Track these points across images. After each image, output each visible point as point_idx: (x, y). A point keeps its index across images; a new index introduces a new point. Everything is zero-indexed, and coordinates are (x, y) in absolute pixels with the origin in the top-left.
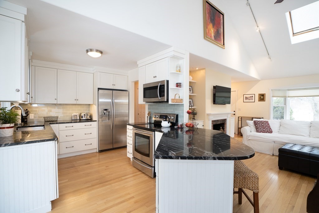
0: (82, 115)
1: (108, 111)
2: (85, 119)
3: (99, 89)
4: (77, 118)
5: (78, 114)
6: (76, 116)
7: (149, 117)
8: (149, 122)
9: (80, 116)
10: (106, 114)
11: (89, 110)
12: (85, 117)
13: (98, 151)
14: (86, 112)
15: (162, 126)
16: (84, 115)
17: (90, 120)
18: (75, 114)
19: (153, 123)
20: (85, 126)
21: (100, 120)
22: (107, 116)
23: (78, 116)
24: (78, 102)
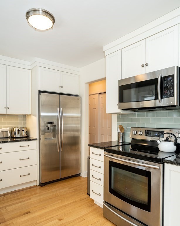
0: (14, 131)
1: (53, 125)
2: (19, 136)
3: (40, 92)
4: (7, 134)
5: (8, 129)
6: (5, 132)
7: (122, 133)
8: (121, 141)
9: (11, 132)
10: (51, 129)
11: (25, 124)
12: (19, 134)
13: (38, 184)
14: (20, 126)
15: (159, 150)
16: (18, 130)
17: (27, 138)
18: (5, 129)
19: (130, 144)
20: (20, 147)
21: (43, 137)
22: (51, 132)
23: (9, 132)
24: (9, 112)
